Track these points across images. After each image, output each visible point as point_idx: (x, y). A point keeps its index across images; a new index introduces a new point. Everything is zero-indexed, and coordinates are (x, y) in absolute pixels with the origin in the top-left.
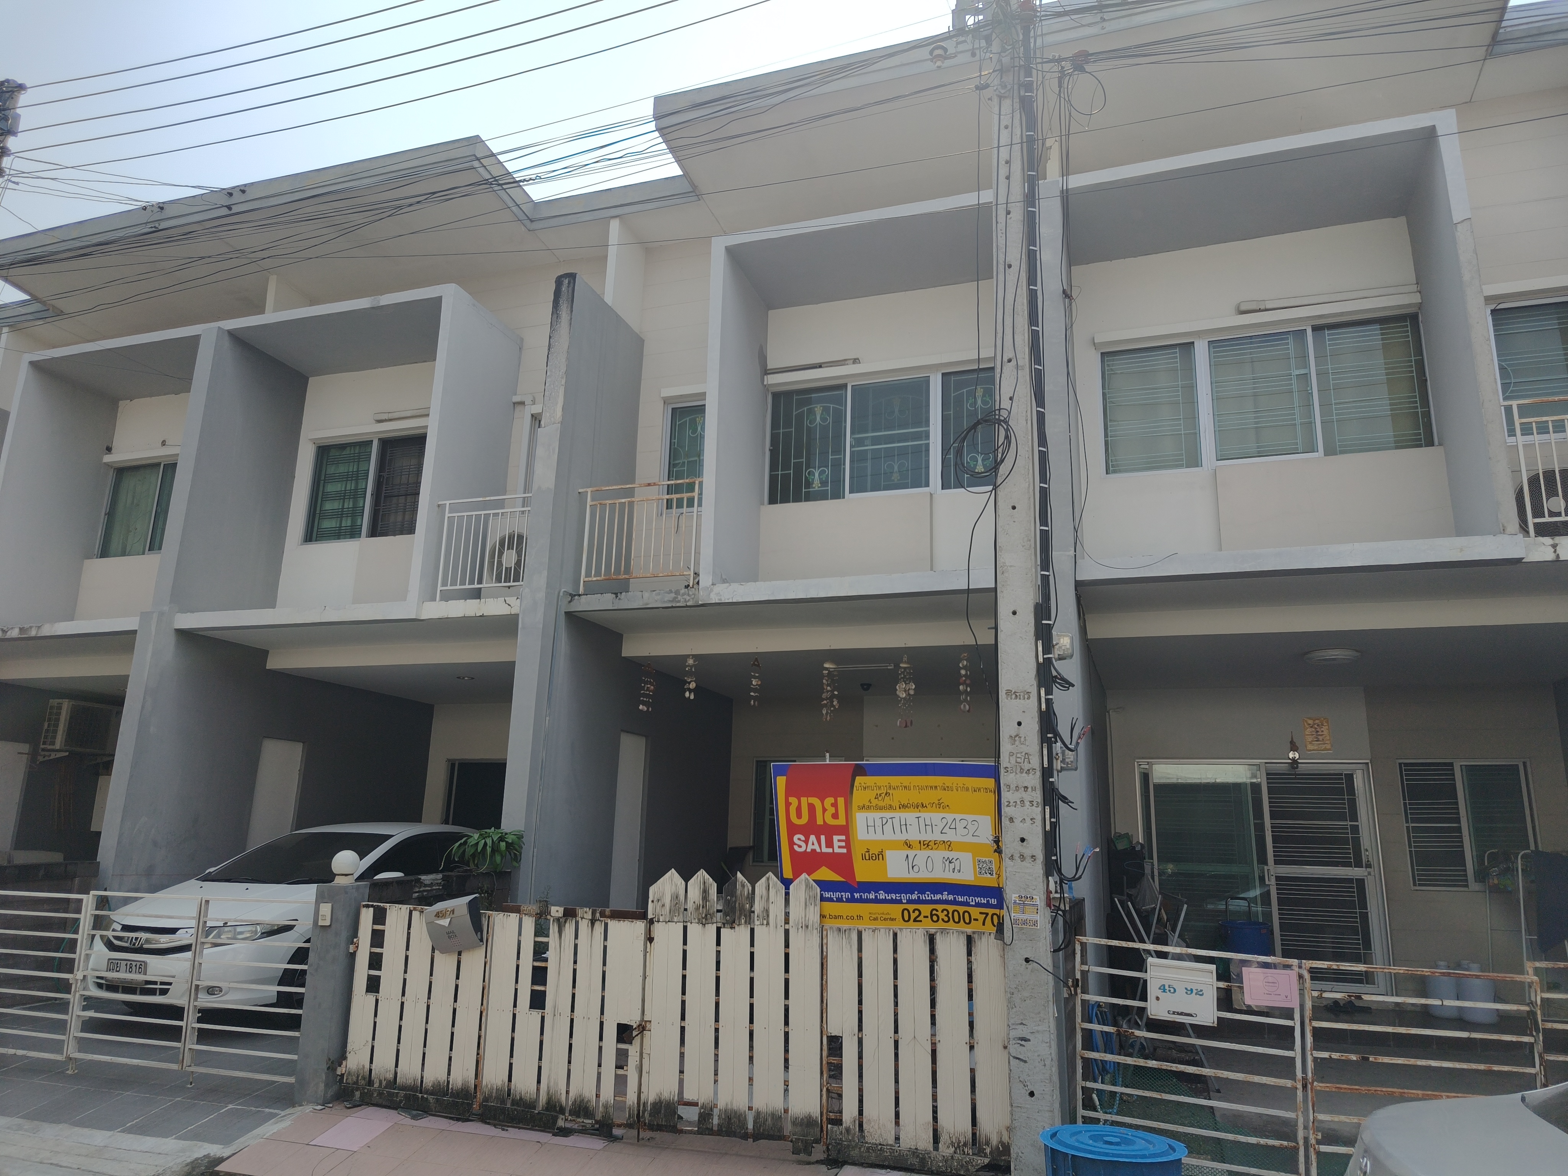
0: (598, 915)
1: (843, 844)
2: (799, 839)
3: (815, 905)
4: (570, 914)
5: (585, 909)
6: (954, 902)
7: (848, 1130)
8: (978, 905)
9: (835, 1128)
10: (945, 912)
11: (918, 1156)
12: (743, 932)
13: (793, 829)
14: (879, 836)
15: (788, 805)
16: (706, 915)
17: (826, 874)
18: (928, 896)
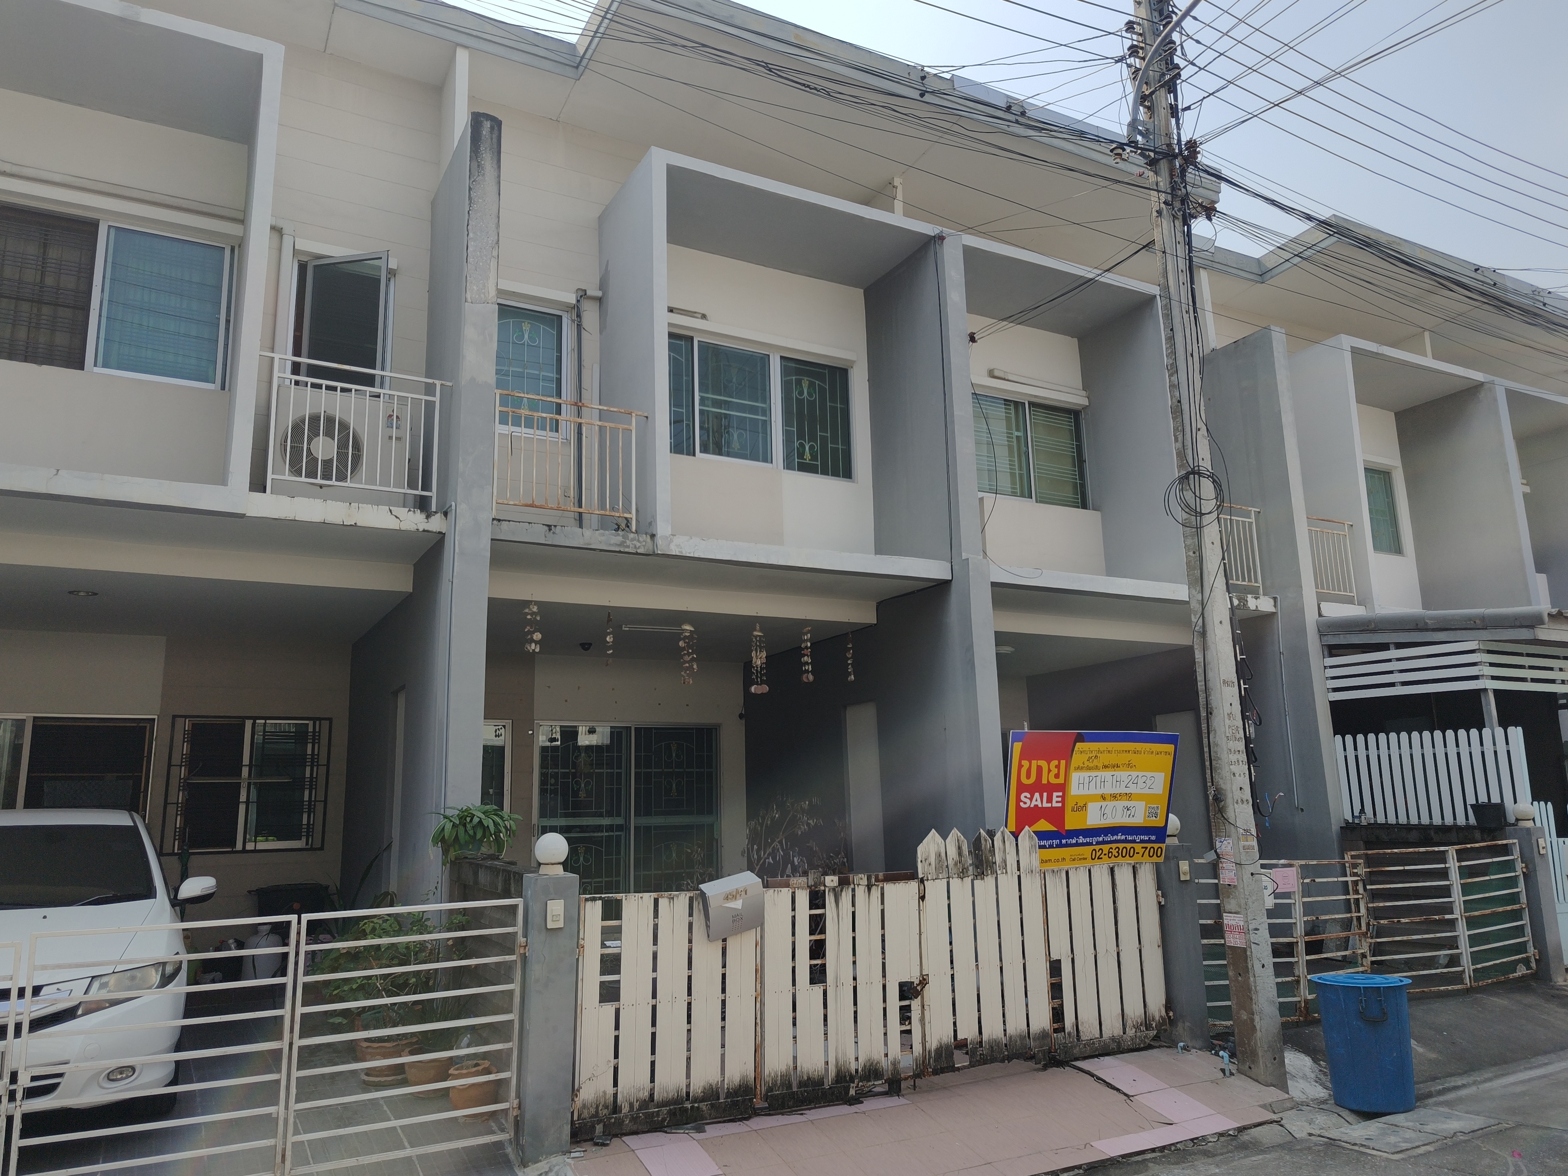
0: (873, 880)
1: (1060, 799)
2: (1026, 797)
3: (1036, 853)
4: (844, 882)
5: (860, 875)
6: (1126, 841)
7: (1069, 1034)
8: (1142, 841)
9: (1059, 1035)
10: (1117, 850)
11: (1116, 1041)
12: (990, 880)
13: (1021, 788)
14: (1086, 792)
15: (1020, 766)
16: (963, 870)
17: (1044, 825)
18: (1110, 838)
